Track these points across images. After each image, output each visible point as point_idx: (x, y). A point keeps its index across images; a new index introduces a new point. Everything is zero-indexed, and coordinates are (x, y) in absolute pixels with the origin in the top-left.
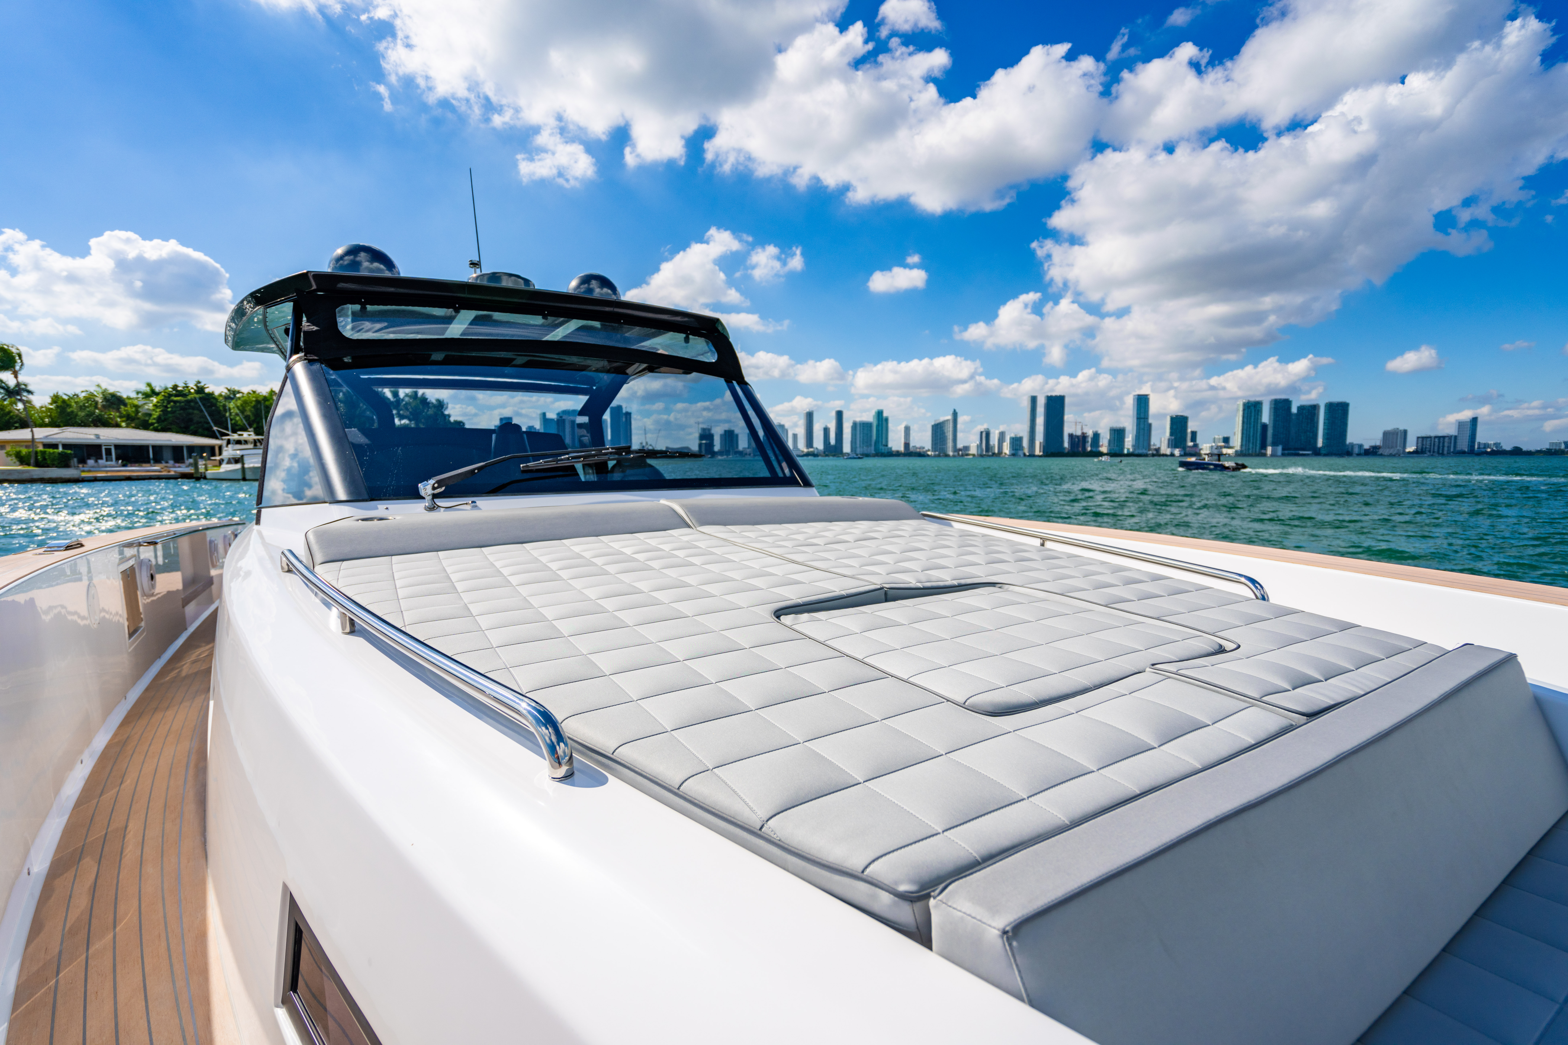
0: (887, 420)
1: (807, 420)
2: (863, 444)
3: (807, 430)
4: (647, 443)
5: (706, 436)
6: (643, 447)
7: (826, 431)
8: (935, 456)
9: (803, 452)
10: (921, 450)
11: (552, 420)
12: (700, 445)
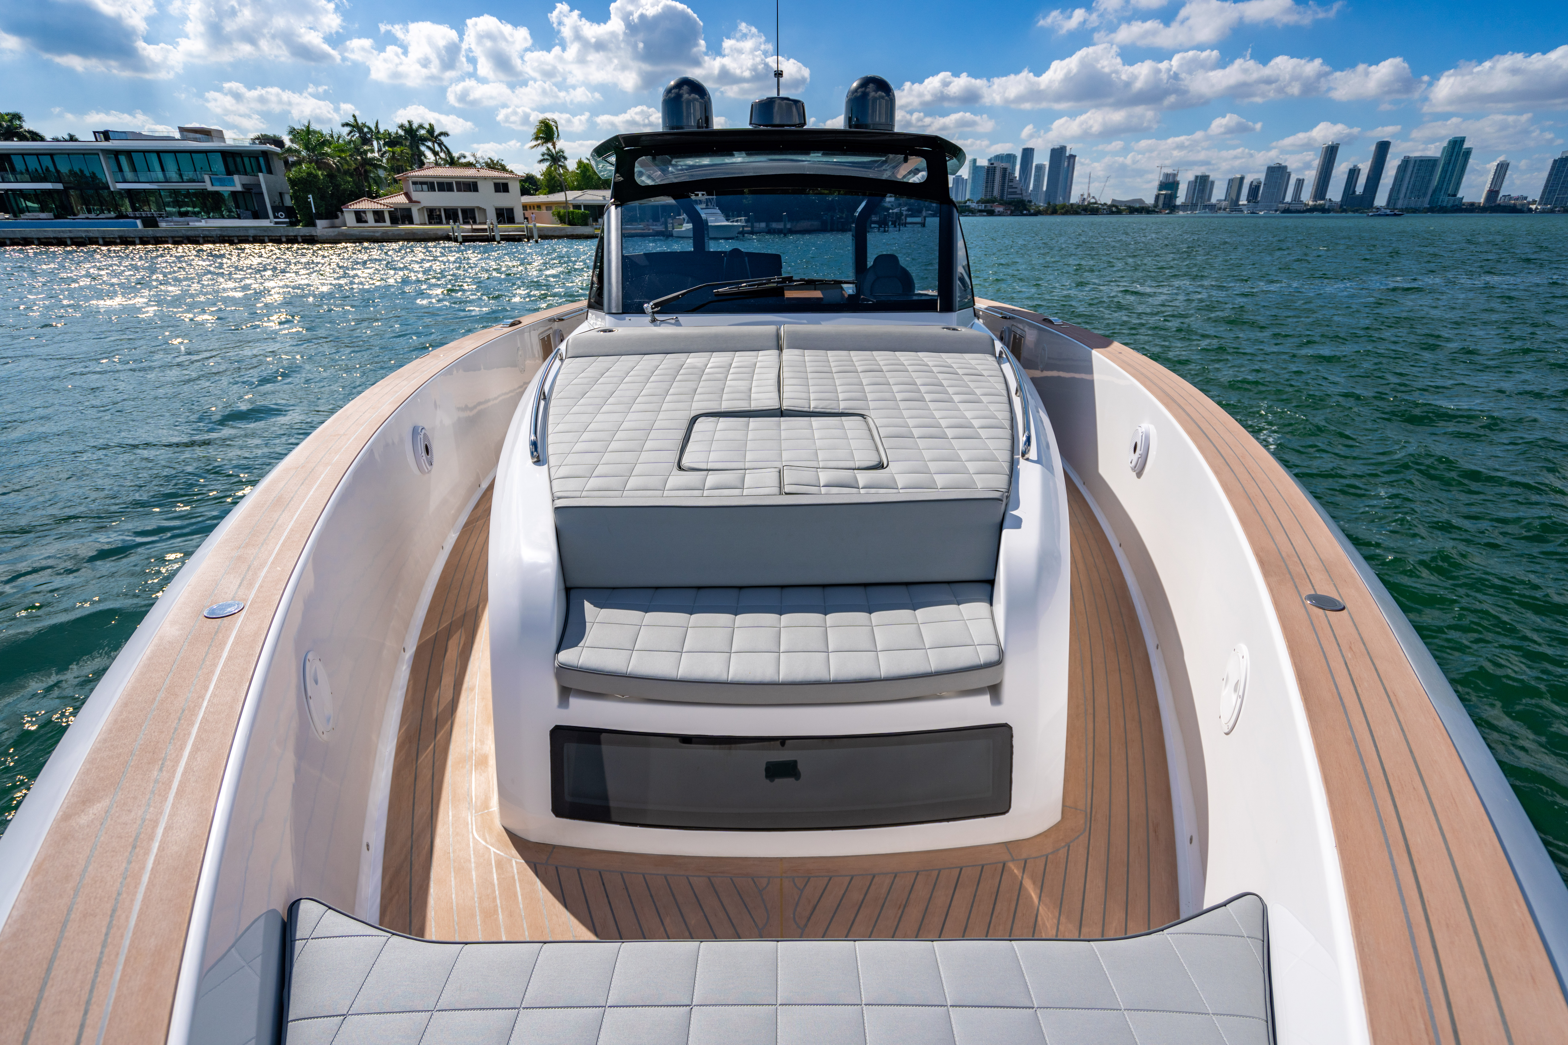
0: (1468, 152)
1: (1325, 158)
2: (1412, 193)
3: (1321, 174)
4: (1089, 195)
5: (1169, 185)
6: (1084, 199)
7: (1353, 173)
8: (1543, 212)
9: (1306, 205)
10: (1518, 202)
11: (982, 167)
12: (1157, 197)
